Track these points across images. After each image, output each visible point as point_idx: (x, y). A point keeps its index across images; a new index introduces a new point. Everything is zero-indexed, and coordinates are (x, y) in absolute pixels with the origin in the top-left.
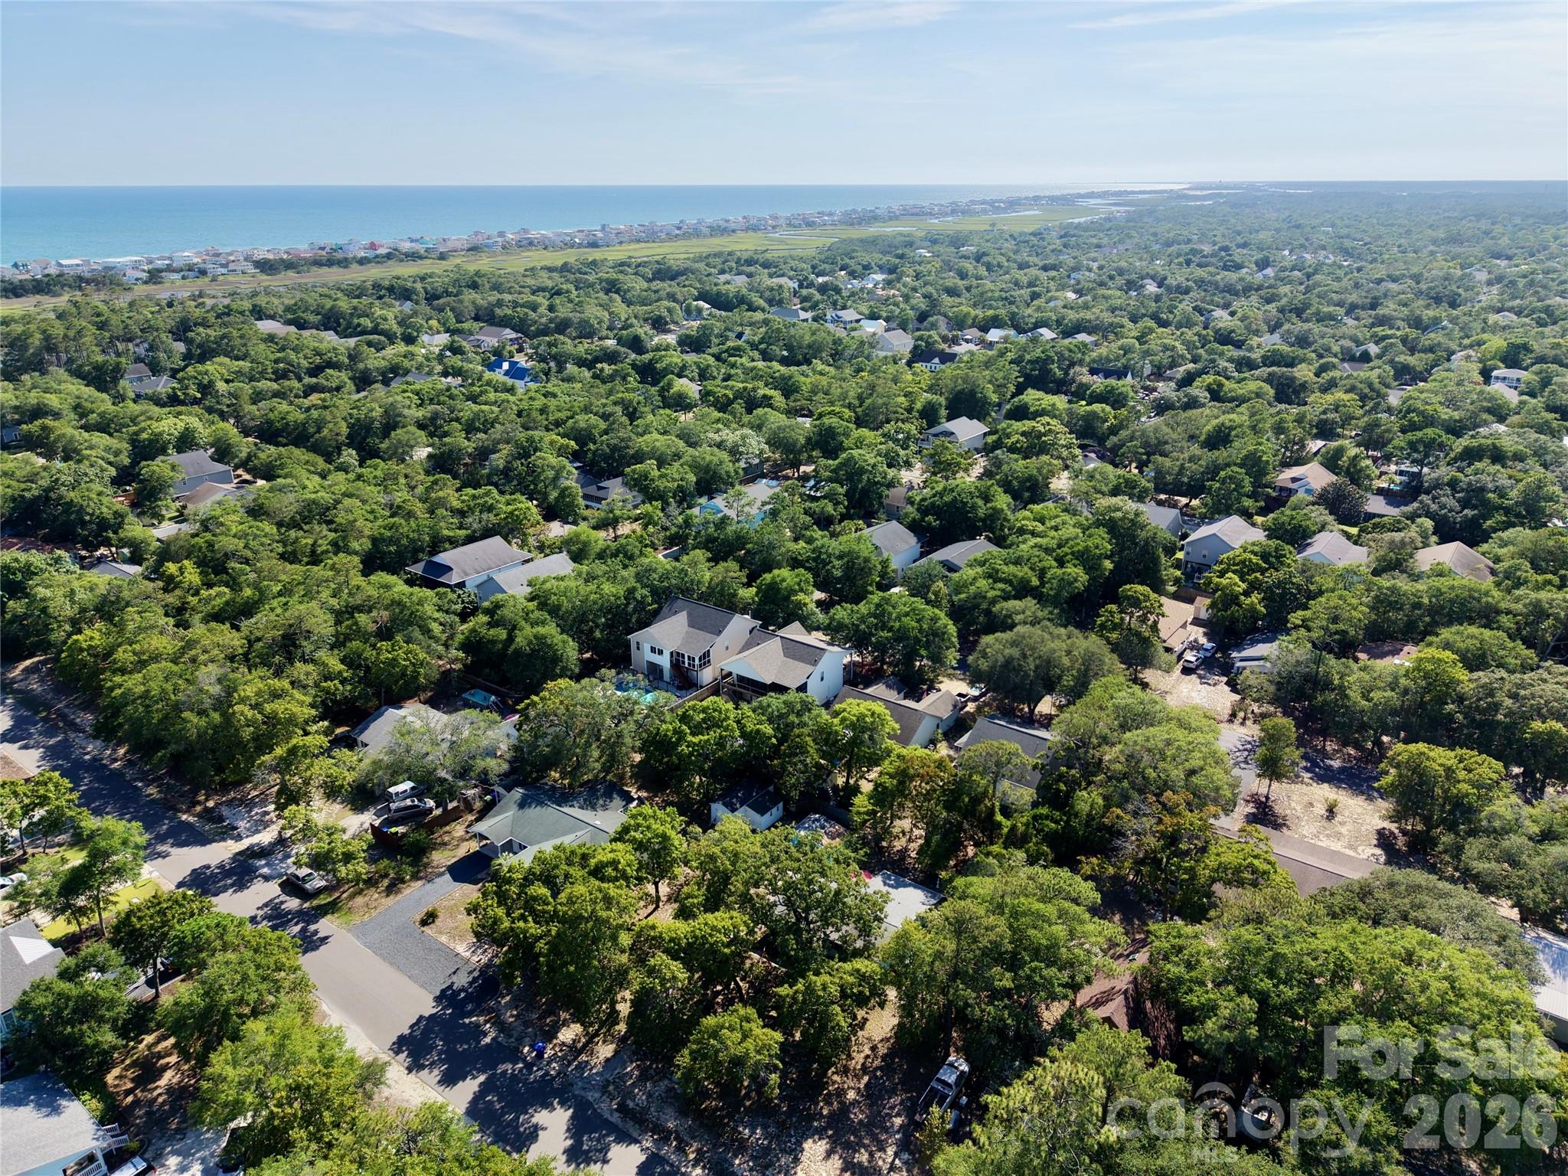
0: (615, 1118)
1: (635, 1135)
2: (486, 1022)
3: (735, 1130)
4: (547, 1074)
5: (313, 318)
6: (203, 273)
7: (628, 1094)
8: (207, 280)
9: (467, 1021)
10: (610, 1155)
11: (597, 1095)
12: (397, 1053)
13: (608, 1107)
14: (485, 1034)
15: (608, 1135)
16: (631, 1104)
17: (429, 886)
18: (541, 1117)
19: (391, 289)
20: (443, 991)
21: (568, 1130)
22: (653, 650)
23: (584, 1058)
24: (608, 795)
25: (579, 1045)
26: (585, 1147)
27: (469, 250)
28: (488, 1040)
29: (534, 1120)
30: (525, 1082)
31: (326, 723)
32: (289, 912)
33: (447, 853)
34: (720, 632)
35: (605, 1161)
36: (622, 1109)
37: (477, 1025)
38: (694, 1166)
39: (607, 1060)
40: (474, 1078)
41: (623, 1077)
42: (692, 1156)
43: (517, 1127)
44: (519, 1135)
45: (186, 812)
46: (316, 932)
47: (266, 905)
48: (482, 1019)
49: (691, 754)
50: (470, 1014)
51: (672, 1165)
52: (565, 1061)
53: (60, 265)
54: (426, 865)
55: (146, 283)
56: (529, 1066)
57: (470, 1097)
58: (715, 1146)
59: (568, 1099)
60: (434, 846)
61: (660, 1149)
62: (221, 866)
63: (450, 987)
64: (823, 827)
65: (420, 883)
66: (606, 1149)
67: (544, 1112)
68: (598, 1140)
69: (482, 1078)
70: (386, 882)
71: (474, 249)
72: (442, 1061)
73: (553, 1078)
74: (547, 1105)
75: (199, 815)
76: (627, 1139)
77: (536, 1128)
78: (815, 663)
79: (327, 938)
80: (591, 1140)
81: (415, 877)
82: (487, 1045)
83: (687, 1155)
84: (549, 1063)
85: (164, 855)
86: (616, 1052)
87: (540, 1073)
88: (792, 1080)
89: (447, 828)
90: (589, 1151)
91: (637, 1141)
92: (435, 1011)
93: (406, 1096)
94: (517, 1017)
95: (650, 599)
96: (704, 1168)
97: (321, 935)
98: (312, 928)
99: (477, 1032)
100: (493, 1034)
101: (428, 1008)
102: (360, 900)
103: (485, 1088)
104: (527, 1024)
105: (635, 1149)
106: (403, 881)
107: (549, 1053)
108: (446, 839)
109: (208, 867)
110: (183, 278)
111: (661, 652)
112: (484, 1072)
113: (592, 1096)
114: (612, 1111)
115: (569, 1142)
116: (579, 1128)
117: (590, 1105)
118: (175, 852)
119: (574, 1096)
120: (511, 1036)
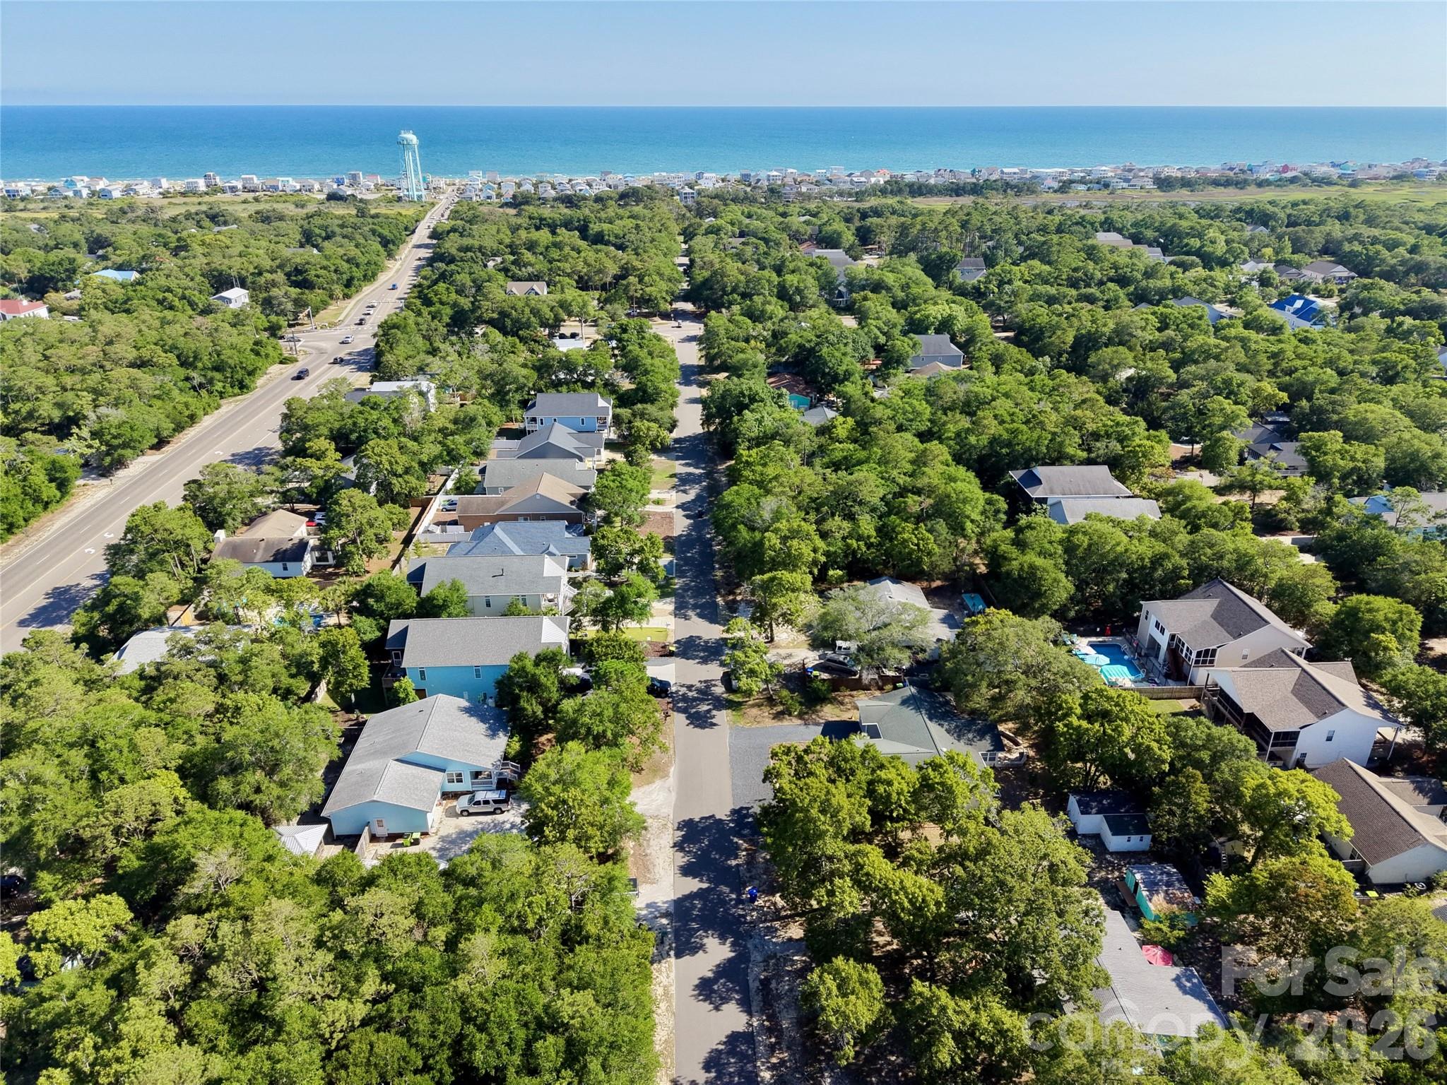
0: (754, 985)
1: (754, 1008)
2: (746, 850)
3: (821, 1071)
4: (744, 916)
5: (1149, 234)
6: (1106, 186)
7: (778, 976)
8: (1107, 192)
9: (736, 840)
10: (724, 1007)
11: (759, 958)
12: (678, 829)
13: (757, 973)
14: (736, 857)
15: (737, 992)
16: (773, 985)
17: (803, 728)
18: (711, 942)
19: (1250, 213)
20: (742, 808)
21: (718, 966)
22: (1157, 625)
23: (777, 924)
24: (981, 734)
25: (784, 913)
26: (715, 987)
27: (1395, 178)
28: (734, 863)
29: (705, 941)
30: (726, 911)
31: (840, 573)
32: (712, 694)
33: (837, 711)
34: (1240, 635)
35: (717, 1008)
36: (765, 983)
37: (738, 847)
38: (768, 1069)
39: (790, 939)
40: (701, 881)
41: (788, 960)
42: (774, 1060)
43: (692, 936)
44: (688, 942)
45: (722, 596)
46: (714, 717)
47: (706, 682)
48: (745, 845)
49: (1063, 734)
50: (741, 836)
51: (755, 1053)
52: (764, 917)
53: (1002, 172)
54: (815, 712)
55: (1055, 191)
56: (739, 901)
57: (687, 892)
58: (796, 1070)
59: (739, 945)
60: (832, 701)
61: (759, 1034)
62: (706, 642)
63: (748, 809)
64: (1169, 884)
65: (799, 722)
66: (725, 1000)
67: (717, 941)
68: (728, 990)
69: (705, 886)
70: (780, 708)
71: (1400, 178)
72: (695, 856)
73: (745, 922)
74: (723, 938)
75: (727, 603)
76: (746, 1006)
77: (701, 947)
78: (1323, 715)
79: (715, 725)
80: (724, 985)
81: (800, 716)
82: (730, 867)
83: (773, 1056)
84: (753, 910)
85: (686, 618)
86: (801, 939)
87: (741, 912)
88: (905, 1075)
89: (854, 693)
90: (715, 992)
91: (750, 1014)
92: (725, 818)
93: (657, 862)
94: (766, 861)
95: (1186, 573)
96: (773, 1076)
97: (714, 721)
98: (714, 712)
99: (733, 851)
100: (740, 861)
101: (723, 813)
102: (755, 711)
103: (700, 894)
104: (767, 871)
105: (744, 1018)
106: (790, 715)
107: (760, 902)
108: (847, 700)
109: (700, 638)
110: (1088, 189)
111: (1162, 631)
112: (709, 881)
113: (756, 956)
114: (757, 978)
115: (710, 975)
116: (726, 971)
117: (748, 960)
118: (695, 619)
119: (745, 947)
120: (749, 871)
